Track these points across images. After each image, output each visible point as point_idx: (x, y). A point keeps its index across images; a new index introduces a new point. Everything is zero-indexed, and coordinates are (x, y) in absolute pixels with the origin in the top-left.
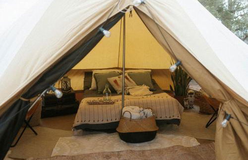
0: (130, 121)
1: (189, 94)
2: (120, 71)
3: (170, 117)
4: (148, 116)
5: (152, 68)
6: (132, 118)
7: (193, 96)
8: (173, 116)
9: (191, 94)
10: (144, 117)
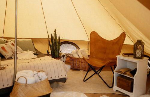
0: (26, 86)
1: (62, 56)
2: (6, 40)
3: (59, 77)
4: (43, 79)
5: (32, 38)
6: (28, 83)
7: (65, 57)
8: (62, 76)
9: (64, 56)
10: (39, 81)
